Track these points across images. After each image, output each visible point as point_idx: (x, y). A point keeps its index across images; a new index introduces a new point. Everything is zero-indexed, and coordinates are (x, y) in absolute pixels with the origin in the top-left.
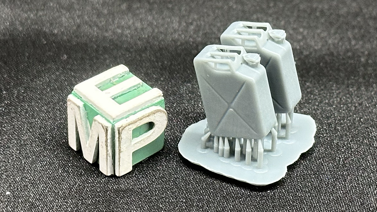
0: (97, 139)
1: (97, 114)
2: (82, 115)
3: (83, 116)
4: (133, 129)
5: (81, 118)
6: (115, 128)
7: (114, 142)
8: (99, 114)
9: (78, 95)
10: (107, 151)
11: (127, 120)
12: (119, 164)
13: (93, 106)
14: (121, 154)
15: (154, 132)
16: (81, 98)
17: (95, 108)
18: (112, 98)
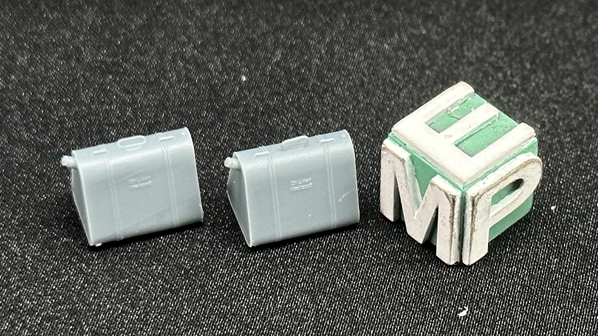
0: (433, 211)
1: (435, 174)
2: (407, 172)
3: (409, 174)
4: (493, 195)
5: (406, 177)
6: (466, 197)
7: (464, 216)
8: (439, 174)
9: (399, 140)
10: (452, 230)
11: (484, 183)
12: (470, 249)
13: (426, 160)
14: (474, 234)
15: (522, 193)
16: (405, 144)
17: (430, 163)
18: (456, 144)
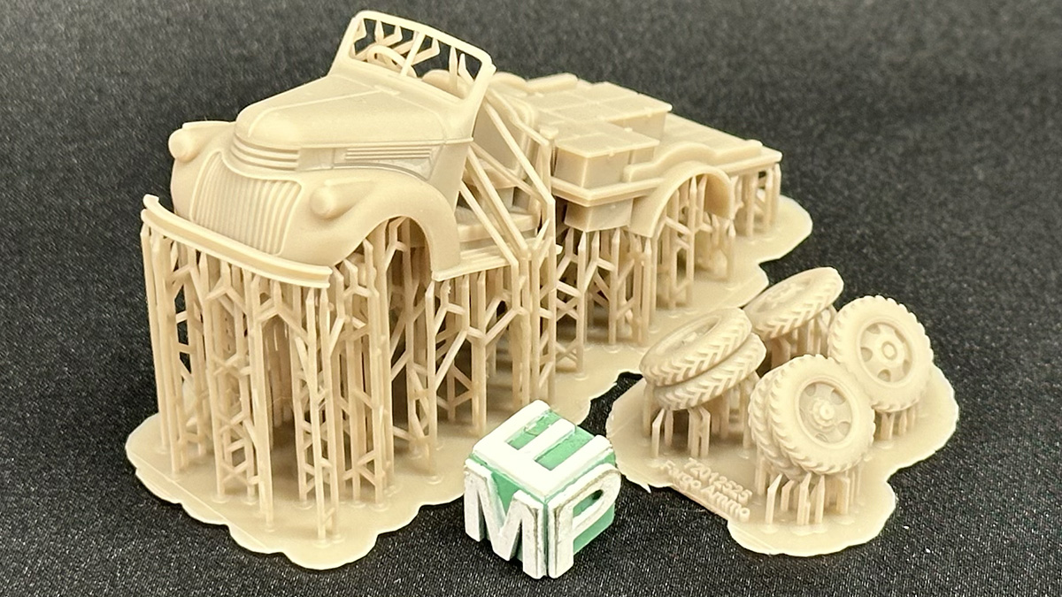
0: (518, 526)
1: (517, 489)
2: (490, 490)
3: (492, 492)
4: (574, 506)
5: (489, 496)
6: (549, 510)
7: (547, 529)
8: (521, 489)
9: (480, 459)
10: (537, 543)
11: (565, 495)
12: (557, 559)
13: (507, 477)
14: (559, 546)
15: (603, 503)
16: (486, 463)
17: (511, 479)
18: (535, 460)
